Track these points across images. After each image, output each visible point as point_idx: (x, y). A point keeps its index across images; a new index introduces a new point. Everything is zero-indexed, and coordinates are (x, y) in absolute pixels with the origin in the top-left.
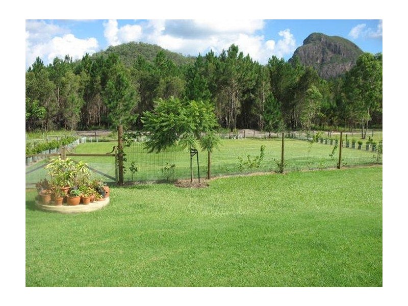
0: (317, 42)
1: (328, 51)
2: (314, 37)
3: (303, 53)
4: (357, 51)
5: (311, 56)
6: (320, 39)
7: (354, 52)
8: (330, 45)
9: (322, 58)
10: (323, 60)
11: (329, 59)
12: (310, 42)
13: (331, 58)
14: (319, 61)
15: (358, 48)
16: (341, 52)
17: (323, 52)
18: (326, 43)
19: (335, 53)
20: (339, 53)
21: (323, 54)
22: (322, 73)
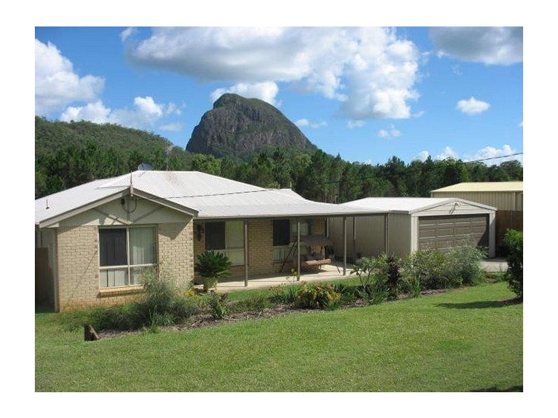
0: (231, 104)
1: (244, 117)
2: (228, 98)
3: (213, 119)
4: (280, 119)
5: (223, 122)
6: (234, 102)
7: (276, 119)
8: (247, 109)
9: (238, 125)
10: (238, 129)
11: (247, 128)
12: (222, 105)
13: (248, 126)
14: (233, 130)
15: (281, 114)
16: (260, 119)
17: (239, 118)
18: (242, 106)
19: (253, 119)
20: (258, 119)
21: (239, 121)
22: (237, 145)
